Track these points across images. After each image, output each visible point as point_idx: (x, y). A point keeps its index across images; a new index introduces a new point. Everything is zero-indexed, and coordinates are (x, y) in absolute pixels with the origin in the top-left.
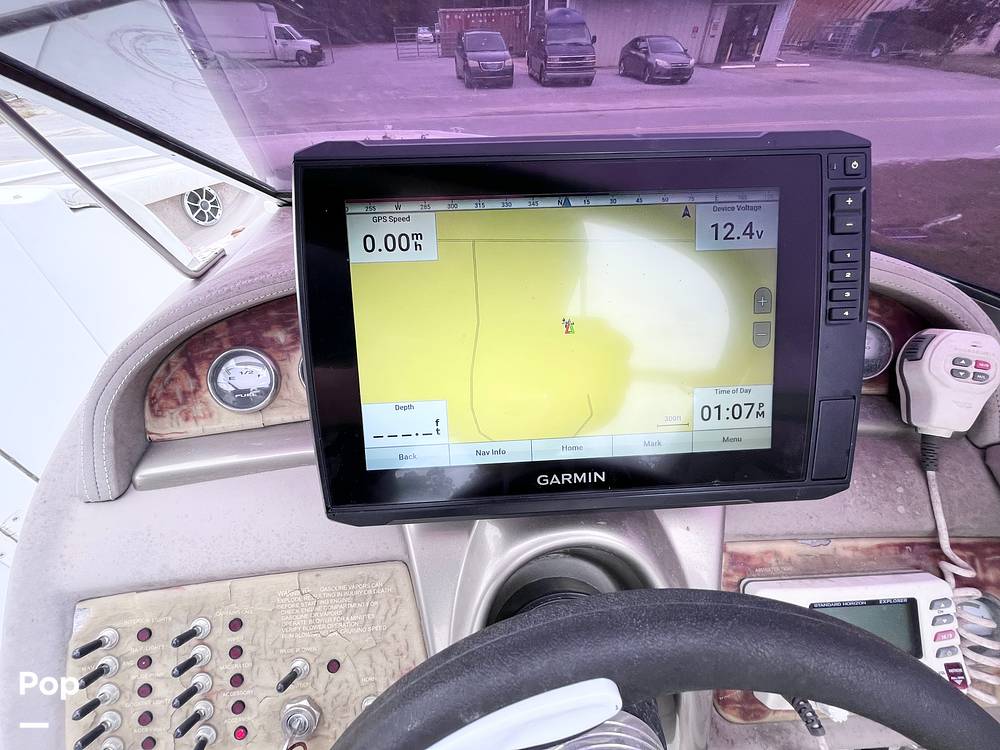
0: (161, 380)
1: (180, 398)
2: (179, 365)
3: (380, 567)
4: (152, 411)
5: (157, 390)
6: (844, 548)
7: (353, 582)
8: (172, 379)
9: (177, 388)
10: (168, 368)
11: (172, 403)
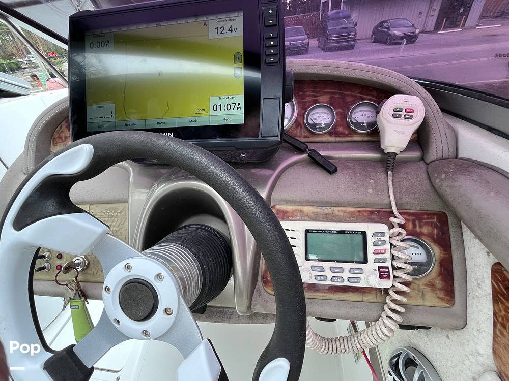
0: (58, 131)
1: (64, 138)
2: (65, 126)
3: (121, 205)
4: (53, 143)
5: (56, 135)
6: (339, 211)
7: (109, 209)
8: (62, 131)
9: (63, 135)
10: (61, 127)
11: (60, 141)
